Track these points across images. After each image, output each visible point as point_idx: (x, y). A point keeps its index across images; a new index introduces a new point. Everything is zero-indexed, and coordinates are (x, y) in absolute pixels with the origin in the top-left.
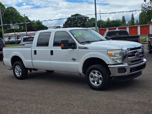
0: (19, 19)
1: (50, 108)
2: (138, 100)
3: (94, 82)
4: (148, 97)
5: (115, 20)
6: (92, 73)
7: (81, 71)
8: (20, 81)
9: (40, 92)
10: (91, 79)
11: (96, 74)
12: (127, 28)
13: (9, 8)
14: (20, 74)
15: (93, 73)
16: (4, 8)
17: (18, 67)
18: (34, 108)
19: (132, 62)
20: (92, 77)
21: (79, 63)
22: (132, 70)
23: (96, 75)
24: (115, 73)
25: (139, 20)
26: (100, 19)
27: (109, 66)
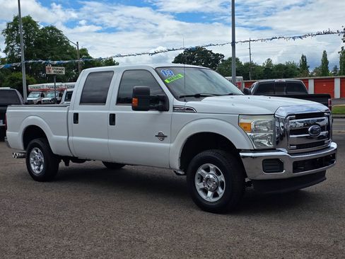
0: (68, 54)
1: (88, 247)
2: (308, 240)
3: (205, 191)
4: (332, 234)
5: (283, 63)
6: (201, 171)
7: (176, 164)
8: (40, 184)
9: (78, 209)
10: (199, 185)
11: (211, 172)
12: (309, 81)
13: (47, 28)
14: (42, 167)
15: (203, 171)
16: (36, 29)
17: (37, 151)
18: (49, 246)
19: (299, 147)
20: (201, 179)
21: (172, 145)
22: (297, 166)
23: (211, 176)
24: (255, 172)
25: (339, 67)
26: (249, 61)
27: (241, 154)
